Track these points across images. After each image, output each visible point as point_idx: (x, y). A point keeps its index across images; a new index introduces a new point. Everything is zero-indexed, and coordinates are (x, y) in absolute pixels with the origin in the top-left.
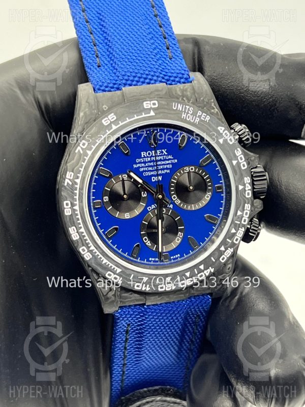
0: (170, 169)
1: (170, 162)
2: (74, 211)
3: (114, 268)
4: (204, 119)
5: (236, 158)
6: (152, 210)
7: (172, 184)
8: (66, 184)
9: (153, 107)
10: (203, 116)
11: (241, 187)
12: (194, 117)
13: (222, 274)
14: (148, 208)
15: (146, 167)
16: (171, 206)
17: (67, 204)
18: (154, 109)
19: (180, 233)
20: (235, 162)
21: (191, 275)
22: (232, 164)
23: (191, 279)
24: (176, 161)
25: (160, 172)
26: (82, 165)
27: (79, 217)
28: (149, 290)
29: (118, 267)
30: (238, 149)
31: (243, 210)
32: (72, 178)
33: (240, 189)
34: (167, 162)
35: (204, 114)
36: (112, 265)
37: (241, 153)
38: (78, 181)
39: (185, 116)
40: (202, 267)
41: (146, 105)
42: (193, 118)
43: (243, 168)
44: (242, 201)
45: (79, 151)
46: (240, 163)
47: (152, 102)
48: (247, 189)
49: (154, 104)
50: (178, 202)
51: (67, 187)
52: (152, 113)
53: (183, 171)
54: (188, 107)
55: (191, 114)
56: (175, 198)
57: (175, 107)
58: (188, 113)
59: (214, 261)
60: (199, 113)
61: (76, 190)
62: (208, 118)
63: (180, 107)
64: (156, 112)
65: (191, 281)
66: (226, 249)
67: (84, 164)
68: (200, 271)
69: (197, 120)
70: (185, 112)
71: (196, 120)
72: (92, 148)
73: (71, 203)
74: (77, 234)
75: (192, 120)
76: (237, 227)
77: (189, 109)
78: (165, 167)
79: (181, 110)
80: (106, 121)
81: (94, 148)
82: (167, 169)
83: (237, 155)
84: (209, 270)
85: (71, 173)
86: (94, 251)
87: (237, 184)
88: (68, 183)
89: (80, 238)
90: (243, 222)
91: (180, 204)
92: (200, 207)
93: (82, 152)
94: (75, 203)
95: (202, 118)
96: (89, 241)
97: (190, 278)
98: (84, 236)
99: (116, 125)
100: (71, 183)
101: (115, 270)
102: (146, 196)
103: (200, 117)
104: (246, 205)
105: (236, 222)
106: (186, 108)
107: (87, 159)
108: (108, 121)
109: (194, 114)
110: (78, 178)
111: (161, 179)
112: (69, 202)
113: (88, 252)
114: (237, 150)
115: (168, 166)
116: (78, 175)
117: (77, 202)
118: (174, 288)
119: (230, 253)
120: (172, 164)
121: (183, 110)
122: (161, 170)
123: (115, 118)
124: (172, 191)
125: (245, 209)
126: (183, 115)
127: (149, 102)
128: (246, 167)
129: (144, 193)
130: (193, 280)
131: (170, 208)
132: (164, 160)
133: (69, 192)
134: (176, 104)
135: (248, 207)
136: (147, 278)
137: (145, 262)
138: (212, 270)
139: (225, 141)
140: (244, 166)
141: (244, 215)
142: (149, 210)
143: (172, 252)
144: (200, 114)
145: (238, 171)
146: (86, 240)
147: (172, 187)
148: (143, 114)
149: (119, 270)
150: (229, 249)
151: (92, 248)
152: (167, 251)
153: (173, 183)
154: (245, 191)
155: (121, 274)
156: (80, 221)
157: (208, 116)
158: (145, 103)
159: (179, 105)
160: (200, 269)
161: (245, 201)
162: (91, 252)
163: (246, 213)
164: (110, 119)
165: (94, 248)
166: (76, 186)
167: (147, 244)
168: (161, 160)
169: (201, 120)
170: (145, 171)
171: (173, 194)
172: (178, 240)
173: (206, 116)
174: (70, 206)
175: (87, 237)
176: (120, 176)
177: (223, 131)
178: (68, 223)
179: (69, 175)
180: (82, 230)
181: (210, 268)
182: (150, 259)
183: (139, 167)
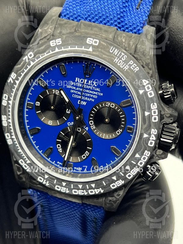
0: (95, 99)
1: (96, 93)
2: (8, 104)
3: (25, 159)
4: (133, 69)
5: (150, 110)
6: (71, 125)
7: (92, 112)
8: (9, 81)
9: (94, 44)
10: (133, 66)
11: (145, 136)
12: (125, 64)
13: (112, 197)
14: (68, 123)
15: (77, 90)
16: (87, 129)
17: (5, 97)
18: (94, 47)
19: (87, 152)
20: (147, 114)
21: (83, 188)
22: (144, 114)
23: (83, 191)
24: (102, 94)
25: (86, 99)
26: (24, 71)
27: (10, 110)
28: (48, 186)
29: (29, 159)
30: (155, 104)
31: (142, 154)
32: (14, 78)
33: (144, 137)
34: (95, 93)
35: (135, 64)
36: (25, 156)
37: (156, 107)
38: (17, 82)
39: (117, 61)
40: (93, 185)
41: (89, 41)
42: (123, 64)
43: (153, 121)
44: (143, 147)
45: (26, 59)
46: (152, 116)
47: (95, 40)
48: (151, 139)
49: (96, 42)
50: (93, 127)
51: (9, 84)
52: (91, 49)
53: (105, 104)
54: (123, 54)
55: (123, 61)
56: (91, 123)
57: (112, 50)
58: (121, 59)
59: (105, 185)
60: (131, 62)
61: (14, 89)
62: (137, 69)
63: (116, 52)
64: (94, 49)
65: (83, 192)
66: (118, 180)
67: (26, 71)
68: (91, 188)
69: (127, 68)
70: (118, 57)
71: (125, 67)
72: (35, 60)
73: (8, 97)
74: (6, 122)
75: (122, 66)
76: (132, 166)
77: (123, 56)
78: (92, 96)
79: (116, 54)
80: (53, 43)
81: (37, 61)
82: (92, 98)
83: (152, 108)
84: (99, 190)
85: (15, 74)
86: (14, 140)
87: (143, 132)
88: (10, 81)
89: (7, 126)
90: (139, 164)
91: (95, 129)
92: (109, 138)
93: (27, 61)
94: (11, 98)
95: (131, 67)
96: (12, 131)
97: (81, 189)
98: (10, 126)
99: (59, 49)
100: (12, 82)
101: (26, 160)
102: (69, 113)
103: (130, 65)
104: (146, 151)
105: (132, 162)
106: (121, 54)
107: (29, 67)
108: (55, 43)
109: (126, 62)
110: (18, 79)
111: (85, 104)
112: (7, 96)
113: (10, 139)
114: (153, 104)
115: (94, 96)
116: (19, 78)
117: (12, 98)
118: (67, 192)
119: (121, 184)
120: (98, 95)
121: (118, 56)
122: (88, 97)
123: (61, 43)
124: (91, 117)
125: (144, 154)
126: (116, 59)
127: (92, 39)
128: (157, 120)
129: (68, 110)
130: (84, 192)
131: (86, 130)
132: (92, 90)
133: (9, 88)
134: (114, 48)
135: (147, 154)
136: (48, 176)
137: (54, 163)
138: (102, 191)
139: (146, 93)
140: (155, 119)
141: (142, 159)
142: (69, 125)
143: (76, 165)
144: (131, 64)
145: (147, 122)
146: (11, 129)
147: (92, 114)
148: (83, 47)
149: (28, 162)
150: (120, 180)
151: (14, 137)
152: (73, 161)
153: (94, 111)
154: (149, 139)
155: (29, 164)
156: (10, 113)
157: (138, 67)
158: (88, 39)
159: (116, 50)
160: (92, 187)
161: (146, 148)
162: (12, 139)
163: (144, 158)
164: (57, 42)
165: (15, 138)
166: (15, 86)
167: (59, 150)
168: (89, 89)
169: (130, 69)
170: (75, 94)
171: (91, 120)
172: (84, 157)
173: (136, 67)
174: (7, 99)
175: (12, 127)
176: (54, 90)
177: (147, 85)
178: (3, 111)
179: (13, 75)
180: (10, 121)
181: (100, 189)
182: (58, 162)
183: (71, 89)
